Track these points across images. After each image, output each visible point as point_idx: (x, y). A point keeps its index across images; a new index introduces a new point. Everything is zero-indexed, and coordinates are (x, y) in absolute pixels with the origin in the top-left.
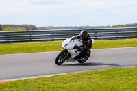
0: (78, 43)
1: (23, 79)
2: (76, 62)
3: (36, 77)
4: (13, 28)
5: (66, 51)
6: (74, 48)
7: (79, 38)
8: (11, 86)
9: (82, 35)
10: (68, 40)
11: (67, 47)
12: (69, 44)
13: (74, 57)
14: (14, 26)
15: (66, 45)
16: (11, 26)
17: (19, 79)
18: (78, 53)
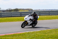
0: (32, 18)
1: (27, 32)
2: (31, 26)
3: (33, 31)
4: (23, 10)
5: (26, 21)
6: (30, 20)
7: (32, 15)
8: (23, 35)
9: (33, 14)
10: (27, 17)
11: (26, 20)
12: (27, 18)
13: (30, 24)
14: (24, 9)
15: (26, 19)
16: (22, 9)
17: (26, 32)
18: (32, 22)
